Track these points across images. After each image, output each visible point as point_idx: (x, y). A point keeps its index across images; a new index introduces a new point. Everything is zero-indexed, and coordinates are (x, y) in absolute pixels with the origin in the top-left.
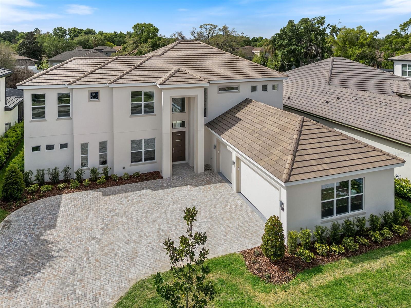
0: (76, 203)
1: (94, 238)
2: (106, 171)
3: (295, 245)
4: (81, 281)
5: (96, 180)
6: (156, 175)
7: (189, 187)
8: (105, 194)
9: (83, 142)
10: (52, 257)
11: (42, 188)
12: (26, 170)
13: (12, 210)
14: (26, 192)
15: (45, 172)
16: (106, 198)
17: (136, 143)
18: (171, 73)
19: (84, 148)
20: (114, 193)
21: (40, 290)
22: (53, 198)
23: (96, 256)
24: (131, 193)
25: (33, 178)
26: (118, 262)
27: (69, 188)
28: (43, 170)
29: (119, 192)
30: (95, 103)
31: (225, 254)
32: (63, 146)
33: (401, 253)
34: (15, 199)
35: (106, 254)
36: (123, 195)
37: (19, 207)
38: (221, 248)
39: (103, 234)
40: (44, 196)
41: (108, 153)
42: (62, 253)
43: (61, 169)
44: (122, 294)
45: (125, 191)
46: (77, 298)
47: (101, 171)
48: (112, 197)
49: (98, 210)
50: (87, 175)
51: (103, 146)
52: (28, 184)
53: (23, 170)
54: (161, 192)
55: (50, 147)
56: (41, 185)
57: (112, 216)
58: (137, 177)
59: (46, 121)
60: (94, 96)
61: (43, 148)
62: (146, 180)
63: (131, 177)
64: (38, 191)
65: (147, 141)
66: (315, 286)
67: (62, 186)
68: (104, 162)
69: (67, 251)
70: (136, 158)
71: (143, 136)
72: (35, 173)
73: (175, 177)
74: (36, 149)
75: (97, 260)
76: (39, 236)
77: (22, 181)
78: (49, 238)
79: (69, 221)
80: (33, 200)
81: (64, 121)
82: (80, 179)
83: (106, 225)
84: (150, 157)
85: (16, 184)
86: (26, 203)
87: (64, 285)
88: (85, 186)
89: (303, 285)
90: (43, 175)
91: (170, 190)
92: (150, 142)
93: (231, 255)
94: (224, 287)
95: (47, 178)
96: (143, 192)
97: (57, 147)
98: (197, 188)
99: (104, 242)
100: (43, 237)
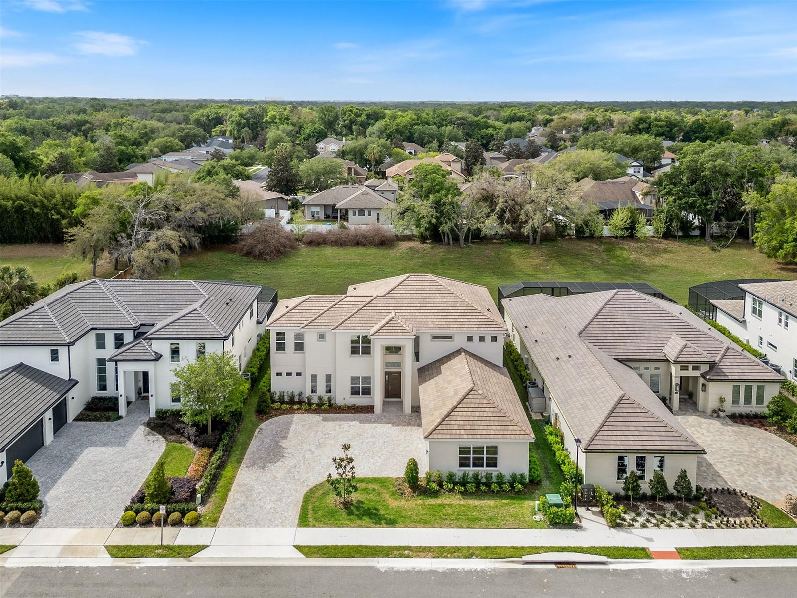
0: (304, 423)
1: (310, 450)
2: (330, 399)
3: (429, 480)
4: (298, 472)
5: (321, 406)
6: (370, 409)
7: (390, 425)
8: (324, 420)
9: (313, 374)
10: (283, 456)
11: (283, 407)
12: (272, 390)
13: (263, 421)
14: (272, 408)
15: (285, 394)
16: (325, 423)
17: (354, 380)
18: (383, 322)
19: (314, 377)
20: (333, 420)
21: (277, 472)
22: (289, 416)
23: (309, 461)
24: (343, 422)
25: (277, 398)
26: (321, 467)
27: (301, 409)
28: (284, 392)
29: (336, 419)
30: (322, 343)
31: (385, 476)
32: (299, 374)
33: (503, 501)
34: (265, 413)
35: (315, 461)
36: (338, 423)
37: (267, 419)
38: (385, 473)
39: (316, 449)
40: (283, 414)
41: (332, 384)
42: (290, 455)
43: (296, 393)
44: (318, 483)
45: (341, 419)
46: (295, 480)
47: (326, 398)
48: (330, 423)
49: (317, 431)
50: (315, 400)
51: (328, 378)
52: (274, 401)
53: (269, 391)
54: (367, 425)
55: (289, 374)
56: (282, 404)
57: (326, 438)
58: (354, 409)
59: (286, 353)
60: (322, 337)
61: (284, 374)
62: (360, 412)
63: (349, 407)
64: (280, 408)
65: (364, 378)
66: (426, 503)
67: (296, 407)
68: (330, 391)
69: (293, 455)
70: (354, 392)
71: (361, 374)
72: (278, 394)
73: (385, 414)
74: (278, 374)
75: (309, 464)
76: (278, 442)
77: (270, 400)
78: (284, 445)
79: (298, 436)
80: (276, 415)
81: (299, 355)
82: (310, 404)
83: (320, 444)
84: (367, 391)
85: (265, 402)
86: (272, 417)
87: (289, 472)
88: (313, 410)
89: (420, 502)
90: (284, 396)
91: (374, 425)
92: (367, 379)
93: (389, 478)
94: (374, 493)
95: (286, 399)
96: (354, 422)
97: (294, 374)
98: (396, 427)
99: (316, 454)
100: (280, 444)
